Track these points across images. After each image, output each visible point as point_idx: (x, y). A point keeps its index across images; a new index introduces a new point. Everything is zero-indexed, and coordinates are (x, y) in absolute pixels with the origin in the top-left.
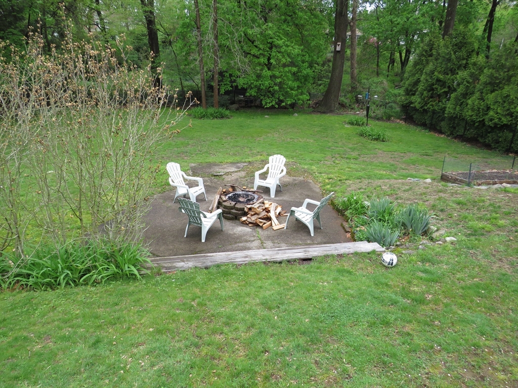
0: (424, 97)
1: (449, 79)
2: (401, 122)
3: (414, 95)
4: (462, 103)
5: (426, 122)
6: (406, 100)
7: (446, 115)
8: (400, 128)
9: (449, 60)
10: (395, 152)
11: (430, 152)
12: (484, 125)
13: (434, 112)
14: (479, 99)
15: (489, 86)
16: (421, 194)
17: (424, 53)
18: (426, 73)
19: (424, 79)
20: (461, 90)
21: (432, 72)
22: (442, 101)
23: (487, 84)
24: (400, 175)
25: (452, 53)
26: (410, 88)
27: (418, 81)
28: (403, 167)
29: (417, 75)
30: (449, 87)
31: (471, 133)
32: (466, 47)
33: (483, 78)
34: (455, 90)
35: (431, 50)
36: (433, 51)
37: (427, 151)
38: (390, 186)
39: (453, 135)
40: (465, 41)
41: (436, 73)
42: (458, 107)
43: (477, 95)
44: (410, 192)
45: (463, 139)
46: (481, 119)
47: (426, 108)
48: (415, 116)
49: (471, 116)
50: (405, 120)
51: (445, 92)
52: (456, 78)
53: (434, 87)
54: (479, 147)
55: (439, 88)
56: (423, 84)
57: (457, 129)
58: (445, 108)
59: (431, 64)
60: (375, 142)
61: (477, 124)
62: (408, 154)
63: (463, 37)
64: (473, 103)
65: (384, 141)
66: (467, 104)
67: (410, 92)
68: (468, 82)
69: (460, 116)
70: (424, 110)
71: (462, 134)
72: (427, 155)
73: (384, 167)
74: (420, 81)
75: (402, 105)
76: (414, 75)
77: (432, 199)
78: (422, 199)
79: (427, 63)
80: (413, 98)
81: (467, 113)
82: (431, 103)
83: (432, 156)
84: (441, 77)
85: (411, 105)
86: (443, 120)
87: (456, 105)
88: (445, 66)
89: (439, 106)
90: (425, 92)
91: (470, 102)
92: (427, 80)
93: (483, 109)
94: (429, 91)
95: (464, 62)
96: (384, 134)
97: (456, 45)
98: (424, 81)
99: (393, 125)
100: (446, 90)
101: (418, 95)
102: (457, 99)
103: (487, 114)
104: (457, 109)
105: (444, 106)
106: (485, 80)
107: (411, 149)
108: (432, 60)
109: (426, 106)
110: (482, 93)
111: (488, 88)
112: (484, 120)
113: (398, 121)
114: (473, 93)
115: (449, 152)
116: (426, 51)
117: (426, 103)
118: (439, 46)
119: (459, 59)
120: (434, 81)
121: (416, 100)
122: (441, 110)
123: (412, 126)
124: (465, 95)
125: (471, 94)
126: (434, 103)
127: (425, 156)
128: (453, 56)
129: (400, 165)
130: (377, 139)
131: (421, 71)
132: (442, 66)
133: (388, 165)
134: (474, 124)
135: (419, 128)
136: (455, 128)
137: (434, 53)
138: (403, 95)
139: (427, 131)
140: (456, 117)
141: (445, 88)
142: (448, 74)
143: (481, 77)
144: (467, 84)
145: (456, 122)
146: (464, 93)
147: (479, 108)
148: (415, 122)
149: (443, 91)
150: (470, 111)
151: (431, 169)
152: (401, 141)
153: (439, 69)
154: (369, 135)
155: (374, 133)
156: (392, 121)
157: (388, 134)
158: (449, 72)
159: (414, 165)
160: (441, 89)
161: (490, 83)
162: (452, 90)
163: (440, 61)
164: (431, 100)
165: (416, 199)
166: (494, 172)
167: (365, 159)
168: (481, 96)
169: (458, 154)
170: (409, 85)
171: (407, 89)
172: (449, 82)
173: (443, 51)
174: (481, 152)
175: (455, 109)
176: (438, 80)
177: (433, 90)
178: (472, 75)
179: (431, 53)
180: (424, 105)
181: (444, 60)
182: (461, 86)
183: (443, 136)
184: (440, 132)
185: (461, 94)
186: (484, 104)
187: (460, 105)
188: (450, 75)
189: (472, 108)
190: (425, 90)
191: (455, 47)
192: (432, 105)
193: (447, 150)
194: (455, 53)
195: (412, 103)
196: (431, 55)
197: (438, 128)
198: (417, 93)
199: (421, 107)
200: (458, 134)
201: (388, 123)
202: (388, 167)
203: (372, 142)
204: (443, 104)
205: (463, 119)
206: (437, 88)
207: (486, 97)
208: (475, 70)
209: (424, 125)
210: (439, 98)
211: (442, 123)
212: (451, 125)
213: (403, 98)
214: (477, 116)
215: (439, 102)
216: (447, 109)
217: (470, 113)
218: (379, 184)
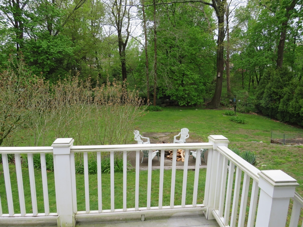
0: (267, 101)
1: (279, 91)
2: (255, 114)
3: (262, 99)
4: (287, 104)
5: (269, 114)
6: (258, 102)
7: (279, 110)
8: (254, 117)
9: (279, 82)
10: (249, 129)
11: (269, 130)
12: (299, 116)
13: (272, 109)
14: (295, 102)
15: (300, 95)
16: (255, 148)
17: (266, 78)
18: (267, 88)
19: (266, 91)
20: (285, 97)
21: (270, 88)
22: (276, 103)
23: (299, 94)
24: (249, 140)
25: (280, 78)
26: (259, 96)
27: (263, 92)
28: (252, 137)
29: (262, 89)
30: (280, 96)
31: (293, 120)
32: (287, 75)
33: (296, 91)
34: (283, 97)
35: (269, 76)
36: (270, 77)
37: (267, 129)
38: (241, 144)
39: (284, 121)
40: (286, 72)
41: (272, 88)
42: (285, 106)
43: (294, 100)
44: (250, 147)
45: (289, 123)
46: (297, 113)
47: (268, 106)
48: (262, 111)
49: (292, 111)
50: (258, 113)
51: (278, 98)
52: (283, 91)
53: (272, 95)
54: (298, 127)
55: (275, 96)
56: (265, 94)
57: (285, 118)
58: (278, 106)
59: (270, 83)
60: (239, 124)
61: (295, 115)
62: (256, 130)
63: (286, 70)
64: (293, 104)
65: (244, 124)
66: (290, 105)
67: (259, 98)
68: (289, 93)
69: (286, 111)
70: (267, 107)
71: (288, 120)
72: (266, 131)
73: (242, 136)
74: (264, 92)
75: (255, 105)
76: (261, 89)
77: (260, 150)
78: (255, 150)
79: (268, 83)
80: (261, 101)
81: (289, 109)
82: (270, 104)
83: (269, 132)
84: (275, 90)
85: (260, 105)
86: (278, 113)
87: (284, 105)
88: (277, 85)
89: (275, 105)
90: (267, 98)
91: (290, 103)
92: (268, 92)
93: (298, 107)
94: (269, 98)
95: (287, 82)
96: (244, 120)
97: (282, 74)
98: (266, 92)
99: (250, 115)
100: (278, 97)
101: (264, 99)
102: (284, 102)
103: (300, 110)
104: (284, 107)
105: (277, 105)
106: (298, 92)
107: (259, 128)
108: (270, 81)
109: (268, 105)
110: (297, 99)
111: (300, 96)
112: (299, 113)
113: (254, 113)
114: (292, 99)
115: (280, 130)
116: (267, 77)
117: (268, 104)
118: (273, 74)
119: (284, 81)
120: (272, 92)
121: (263, 103)
122: (276, 107)
123: (261, 116)
124: (288, 100)
125: (291, 99)
126: (272, 104)
127: (265, 132)
128: (281, 80)
129: (251, 136)
130: (240, 123)
131: (264, 87)
132: (276, 85)
133: (244, 136)
134: (294, 115)
135: (265, 117)
136: (284, 117)
137: (271, 78)
138: (256, 100)
139: (269, 119)
140: (284, 111)
141: (278, 96)
142: (279, 89)
143: (295, 91)
144: (289, 94)
145: (285, 114)
146: (288, 98)
147: (296, 107)
148: (263, 114)
149: (277, 97)
150: (291, 108)
151: (267, 138)
152: (253, 124)
153: (274, 86)
154: (236, 121)
155: (238, 120)
156: (250, 113)
157: (246, 120)
158: (280, 88)
159: (258, 136)
160: (276, 97)
161: (300, 94)
162: (281, 97)
163: (274, 82)
164: (271, 102)
165: (252, 150)
166: (300, 140)
167: (232, 132)
168: (296, 100)
169: (285, 131)
170: (259, 94)
171: (258, 96)
172: (279, 93)
173: (275, 76)
174: (299, 130)
175: (283, 107)
176: (274, 92)
177: (271, 97)
178: (291, 90)
179: (269, 78)
180: (267, 105)
181: (276, 82)
182: (286, 95)
183: (278, 121)
184: (277, 119)
185: (286, 99)
186: (298, 105)
187: (286, 105)
188: (280, 89)
189: (292, 107)
190: (267, 97)
191: (282, 75)
192: (271, 105)
193: (279, 129)
194: (282, 78)
195: (260, 104)
196: (270, 79)
197: (276, 117)
198: (263, 99)
199: (266, 106)
200: (286, 120)
201: (248, 115)
202: (243, 136)
203: (238, 124)
204: (277, 104)
205: (288, 113)
206: (273, 96)
207: (299, 101)
208: (292, 87)
209: (268, 116)
210: (275, 101)
211: (278, 115)
212: (282, 116)
213: (256, 101)
214: (295, 111)
215: (275, 103)
216: (279, 107)
217: (291, 109)
218: (236, 143)
